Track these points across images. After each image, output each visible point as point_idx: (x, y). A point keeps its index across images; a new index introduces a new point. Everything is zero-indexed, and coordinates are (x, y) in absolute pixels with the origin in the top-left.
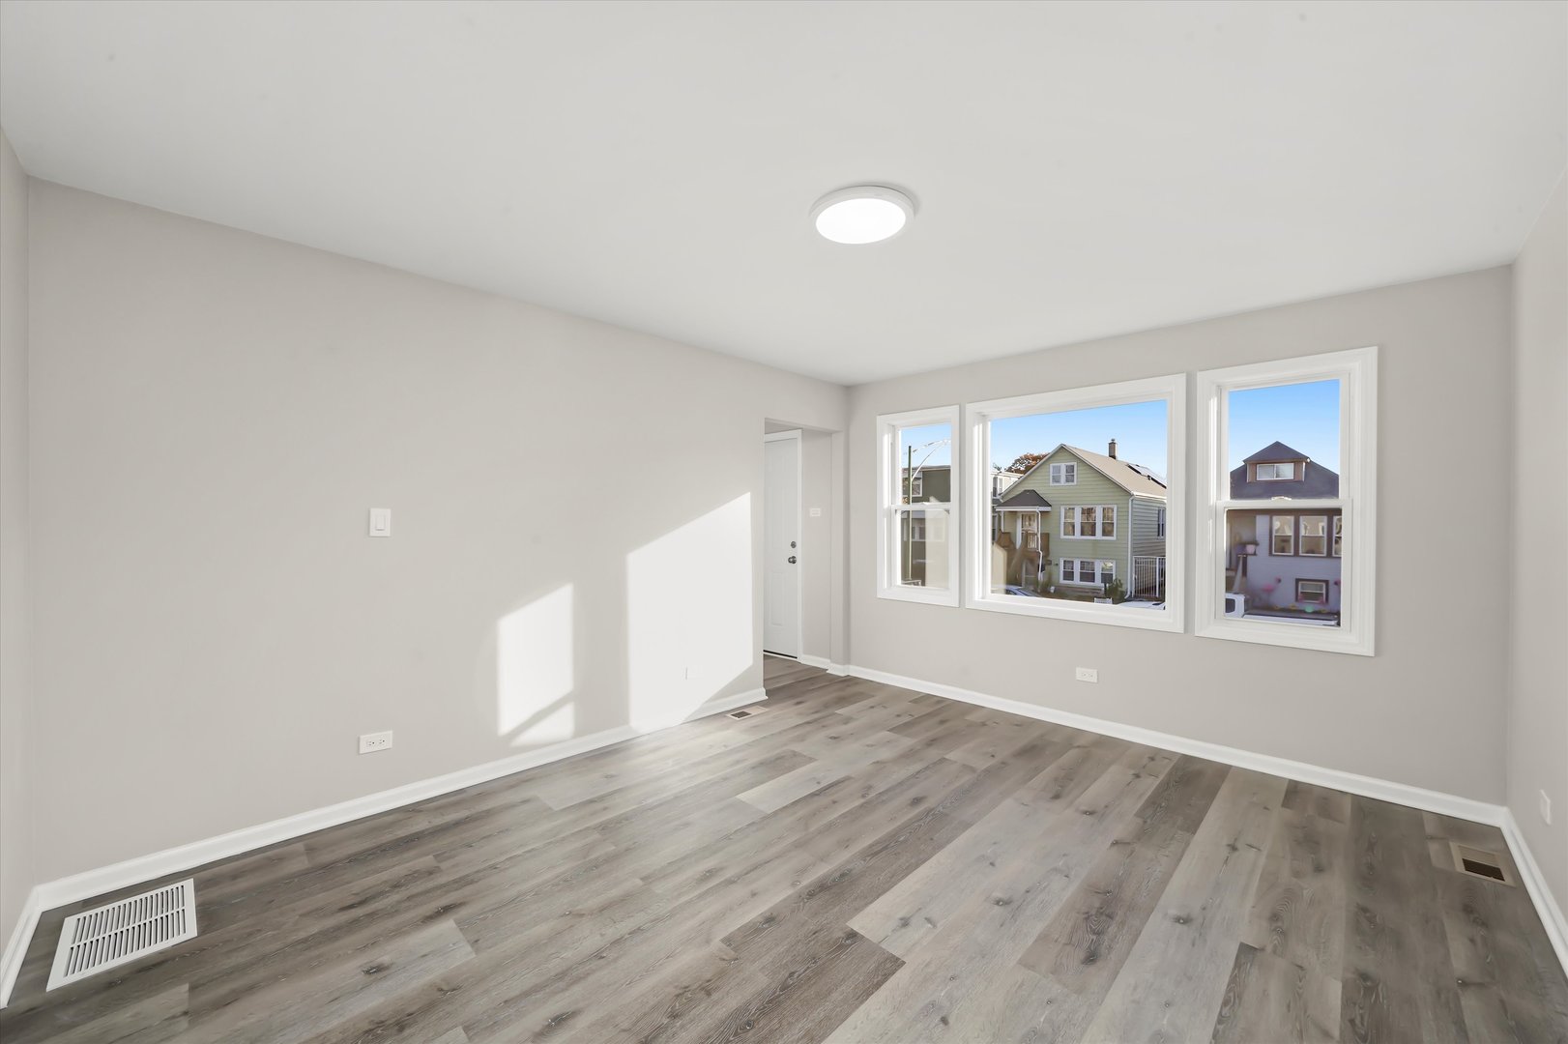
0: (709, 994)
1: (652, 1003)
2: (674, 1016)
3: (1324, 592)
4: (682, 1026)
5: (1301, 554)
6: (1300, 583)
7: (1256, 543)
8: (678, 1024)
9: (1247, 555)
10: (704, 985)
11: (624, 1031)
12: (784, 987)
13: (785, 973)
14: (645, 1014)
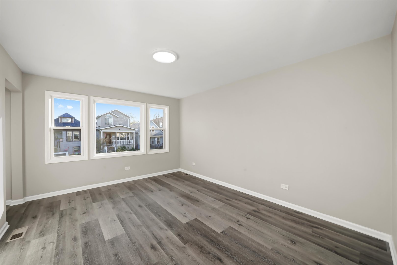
0: (203, 247)
1: (205, 258)
2: (209, 253)
3: (79, 149)
4: (212, 251)
5: (74, 141)
6: (74, 148)
7: (63, 139)
8: (212, 252)
9: (60, 142)
10: (200, 248)
11: (214, 263)
12: (201, 234)
13: (197, 234)
14: (209, 259)
